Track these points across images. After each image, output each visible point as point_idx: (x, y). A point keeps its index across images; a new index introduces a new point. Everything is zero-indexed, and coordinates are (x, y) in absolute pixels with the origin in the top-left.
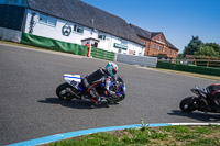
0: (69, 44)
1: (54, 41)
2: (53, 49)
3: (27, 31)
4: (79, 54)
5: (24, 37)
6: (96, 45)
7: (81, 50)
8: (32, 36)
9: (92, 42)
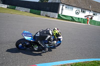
0: (79, 18)
1: (72, 17)
2: (71, 21)
3: (60, 13)
4: (84, 23)
5: (59, 16)
6: (92, 18)
7: (84, 21)
8: (62, 15)
9: (90, 17)
